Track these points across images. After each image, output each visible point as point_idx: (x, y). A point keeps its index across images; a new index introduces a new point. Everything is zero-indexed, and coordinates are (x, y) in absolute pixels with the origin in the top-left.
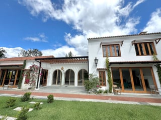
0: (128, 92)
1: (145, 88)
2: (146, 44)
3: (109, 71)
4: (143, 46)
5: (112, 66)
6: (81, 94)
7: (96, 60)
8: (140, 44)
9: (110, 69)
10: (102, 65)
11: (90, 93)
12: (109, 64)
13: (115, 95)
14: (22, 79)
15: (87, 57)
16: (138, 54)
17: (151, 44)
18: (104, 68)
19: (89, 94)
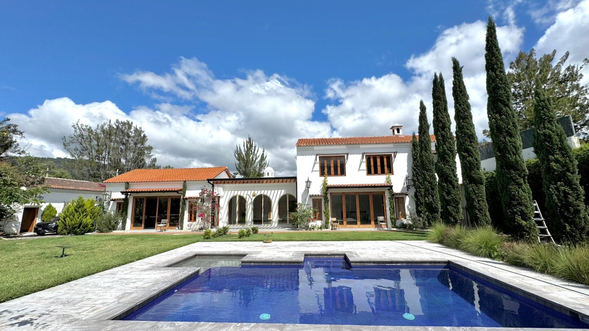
0: (351, 228)
1: (373, 222)
2: (382, 157)
3: (326, 198)
4: (378, 160)
5: (331, 191)
7: (308, 182)
8: (375, 158)
9: (329, 196)
10: (316, 190)
12: (327, 188)
14: (183, 213)
15: (295, 178)
16: (369, 172)
17: (389, 158)
18: (320, 194)
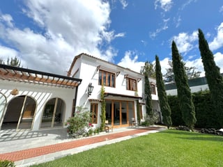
6: (60, 142)
11: (74, 137)
13: (107, 134)
19: (74, 140)
